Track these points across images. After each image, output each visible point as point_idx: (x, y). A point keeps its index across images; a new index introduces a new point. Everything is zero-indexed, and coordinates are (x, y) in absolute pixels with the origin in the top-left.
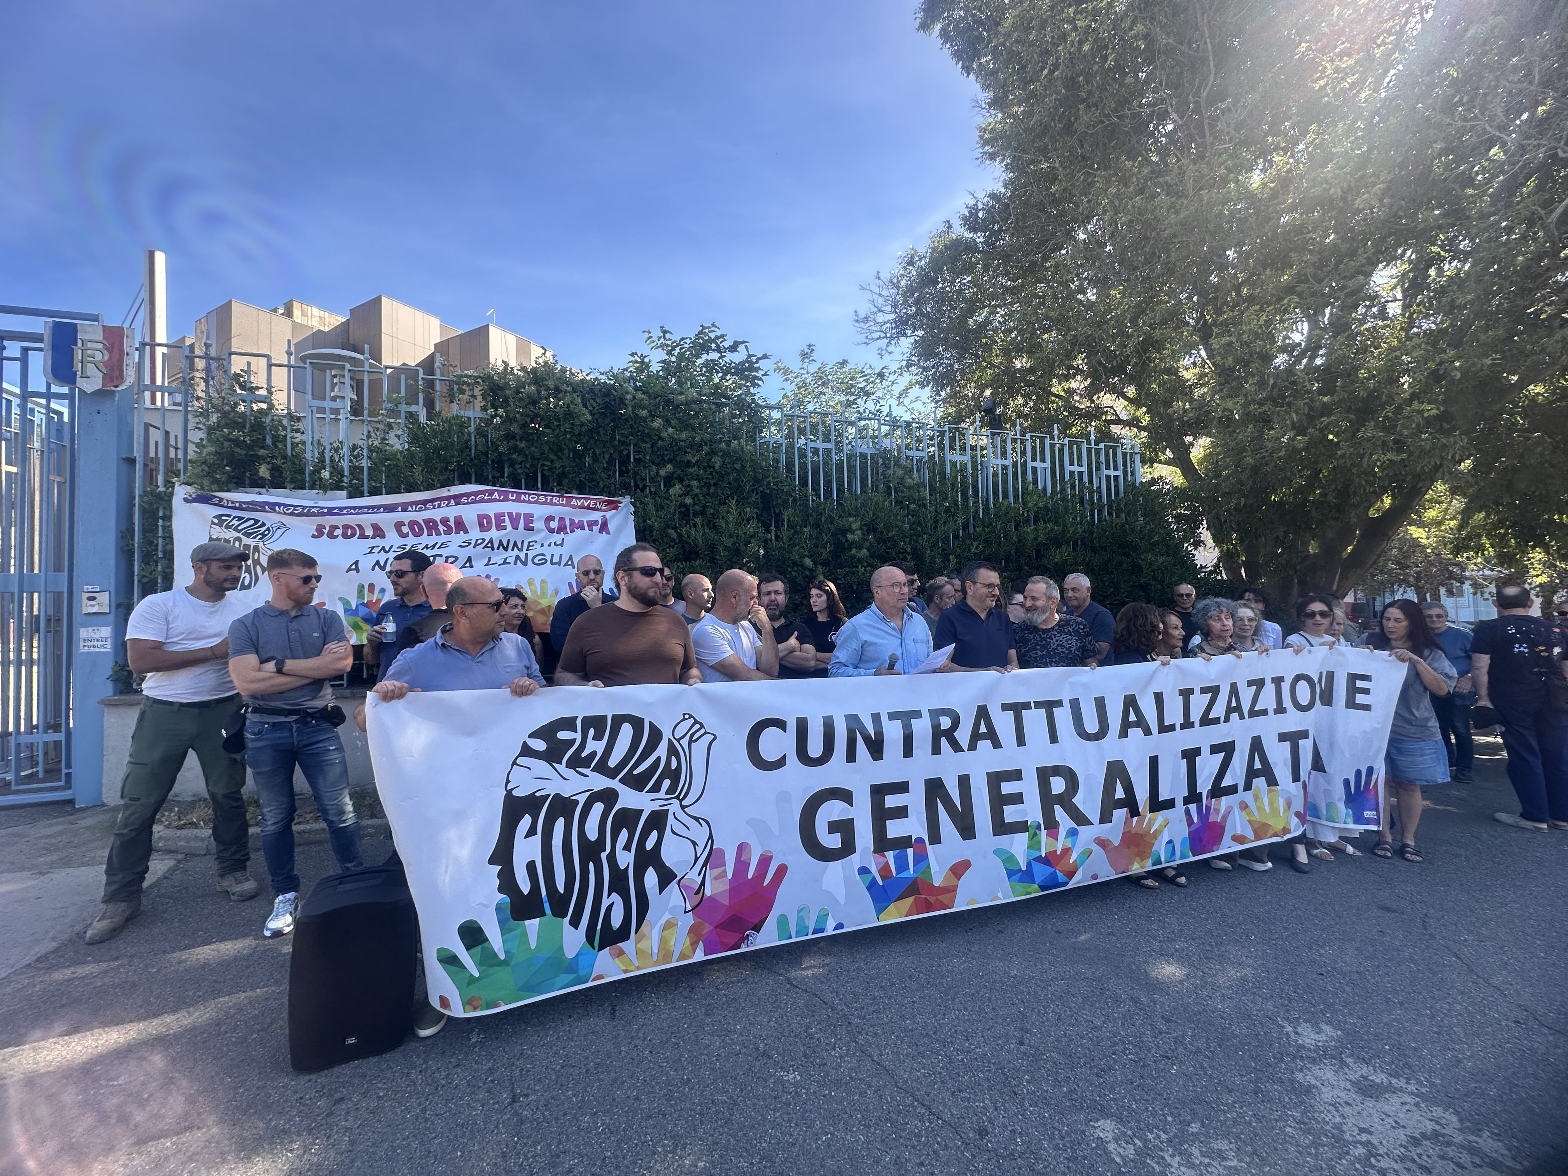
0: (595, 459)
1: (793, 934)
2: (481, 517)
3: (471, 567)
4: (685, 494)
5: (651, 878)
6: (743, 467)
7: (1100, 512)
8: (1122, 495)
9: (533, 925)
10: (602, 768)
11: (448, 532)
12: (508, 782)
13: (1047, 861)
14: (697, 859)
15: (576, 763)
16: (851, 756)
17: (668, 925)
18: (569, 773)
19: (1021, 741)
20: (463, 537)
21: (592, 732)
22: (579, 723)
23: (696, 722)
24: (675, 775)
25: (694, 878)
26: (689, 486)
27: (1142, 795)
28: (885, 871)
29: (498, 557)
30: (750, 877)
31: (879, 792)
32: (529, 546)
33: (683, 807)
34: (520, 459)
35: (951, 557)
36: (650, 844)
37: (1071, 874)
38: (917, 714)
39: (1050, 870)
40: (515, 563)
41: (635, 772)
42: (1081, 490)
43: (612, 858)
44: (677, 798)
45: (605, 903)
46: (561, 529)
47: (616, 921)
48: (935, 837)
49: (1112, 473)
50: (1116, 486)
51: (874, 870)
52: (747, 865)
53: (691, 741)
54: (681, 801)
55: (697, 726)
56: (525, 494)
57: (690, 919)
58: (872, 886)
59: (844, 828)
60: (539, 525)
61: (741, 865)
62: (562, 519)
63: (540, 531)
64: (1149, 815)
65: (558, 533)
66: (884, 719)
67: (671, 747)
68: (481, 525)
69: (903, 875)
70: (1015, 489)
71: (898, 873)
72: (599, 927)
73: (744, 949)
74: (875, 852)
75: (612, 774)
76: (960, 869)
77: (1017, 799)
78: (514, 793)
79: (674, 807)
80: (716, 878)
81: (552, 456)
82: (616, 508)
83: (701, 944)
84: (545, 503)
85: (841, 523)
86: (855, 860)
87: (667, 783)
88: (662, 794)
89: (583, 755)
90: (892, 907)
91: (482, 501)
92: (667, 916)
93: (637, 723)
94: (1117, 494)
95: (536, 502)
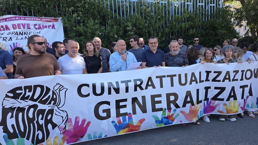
0: (49, 6)
1: (93, 138)
2: (13, 25)
3: (12, 40)
4: (78, 16)
5: (50, 126)
6: (95, 8)
7: (208, 17)
8: (215, 12)
9: (15, 140)
10: (32, 99)
11: (4, 30)
12: (3, 104)
13: (167, 118)
14: (63, 121)
15: (24, 98)
16: (110, 93)
17: (56, 137)
18: (22, 101)
19: (162, 86)
20: (8, 31)
21: (27, 90)
22: (23, 88)
23: (61, 85)
24: (55, 100)
25: (63, 125)
26: (79, 14)
27: (195, 100)
28: (119, 122)
29: (20, 37)
30: (79, 125)
31: (118, 102)
32: (29, 33)
33: (58, 108)
34: (25, 6)
35: (160, 33)
36: (49, 117)
37: (173, 121)
38: (130, 81)
39: (167, 120)
40: (25, 39)
41: (43, 100)
42: (202, 11)
43: (38, 122)
44: (56, 106)
45: (37, 133)
46: (40, 28)
47: (40, 137)
48: (134, 112)
49: (212, 5)
50: (214, 9)
51: (116, 122)
52: (78, 122)
53: (59, 91)
54: (57, 106)
55: (61, 87)
56: (27, 17)
57: (62, 135)
58: (115, 126)
59: (108, 111)
60: (32, 27)
61: (77, 122)
62: (39, 25)
63: (32, 29)
64: (197, 105)
65: (39, 29)
66: (120, 83)
67: (53, 92)
68: (13, 27)
69: (125, 123)
70: (181, 11)
71: (123, 122)
72: (35, 139)
73: (78, 142)
74: (116, 117)
75: (35, 100)
76: (142, 121)
77: (160, 102)
78: (5, 107)
79: (56, 108)
80: (69, 125)
81: (34, 5)
82: (57, 21)
83: (66, 141)
84: (33, 20)
85: (126, 24)
86: (111, 119)
87: (53, 102)
88: (52, 105)
89: (25, 96)
90: (121, 131)
91: (13, 20)
92: (55, 135)
93: (42, 87)
94: (214, 12)
95: (31, 20)
